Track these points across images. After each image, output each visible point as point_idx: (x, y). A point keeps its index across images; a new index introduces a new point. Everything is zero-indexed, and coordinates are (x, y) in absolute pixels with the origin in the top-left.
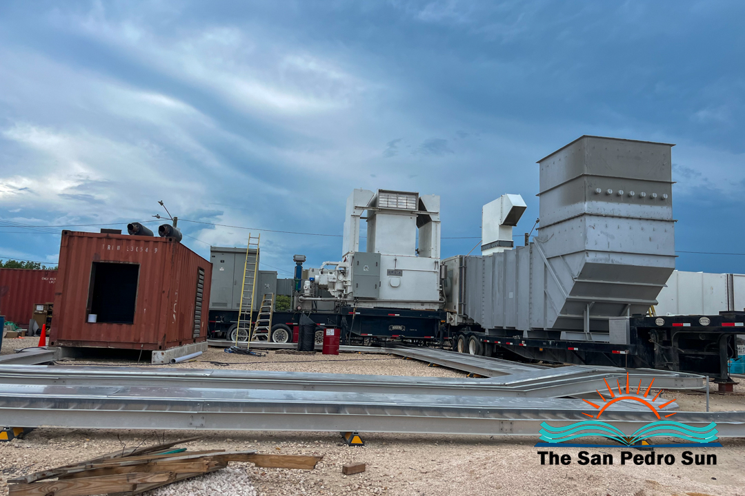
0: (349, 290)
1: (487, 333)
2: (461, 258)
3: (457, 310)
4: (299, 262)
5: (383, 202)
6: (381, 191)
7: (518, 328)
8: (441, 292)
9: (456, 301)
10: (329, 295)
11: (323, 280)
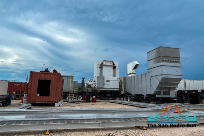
0: (97, 86)
1: (133, 96)
2: (124, 77)
3: (123, 90)
4: (83, 79)
5: (104, 63)
6: (104, 61)
7: (143, 94)
8: (119, 86)
9: (123, 88)
10: (91, 87)
11: (90, 83)
